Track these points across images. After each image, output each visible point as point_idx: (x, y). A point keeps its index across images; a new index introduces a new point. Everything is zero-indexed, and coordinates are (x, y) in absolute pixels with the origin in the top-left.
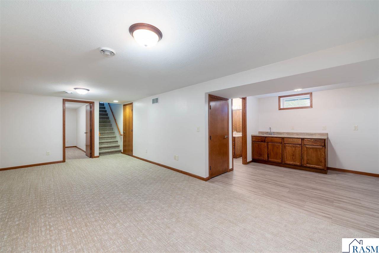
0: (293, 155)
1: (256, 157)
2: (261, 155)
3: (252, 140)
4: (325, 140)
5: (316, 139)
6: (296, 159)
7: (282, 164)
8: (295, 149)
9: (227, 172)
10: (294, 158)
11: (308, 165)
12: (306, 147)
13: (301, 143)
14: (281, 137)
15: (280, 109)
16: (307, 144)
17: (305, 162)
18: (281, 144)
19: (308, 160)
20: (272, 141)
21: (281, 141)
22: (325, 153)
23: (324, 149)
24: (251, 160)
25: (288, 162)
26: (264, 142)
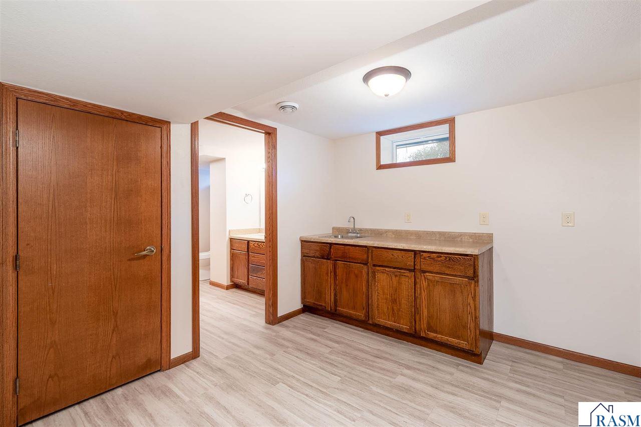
0: (394, 301)
1: (311, 301)
2: (320, 294)
3: (301, 250)
4: (475, 258)
5: (451, 254)
6: (400, 313)
7: (367, 324)
8: (400, 283)
9: (159, 371)
10: (395, 308)
11: (432, 335)
12: (425, 278)
13: (412, 264)
14: (366, 247)
15: (380, 167)
16: (430, 269)
17: (424, 325)
18: (365, 267)
19: (430, 317)
20: (345, 258)
21: (365, 256)
22: (474, 298)
23: (473, 286)
24: (298, 306)
25: (382, 321)
26: (328, 259)
